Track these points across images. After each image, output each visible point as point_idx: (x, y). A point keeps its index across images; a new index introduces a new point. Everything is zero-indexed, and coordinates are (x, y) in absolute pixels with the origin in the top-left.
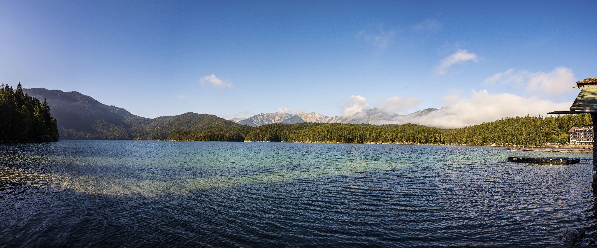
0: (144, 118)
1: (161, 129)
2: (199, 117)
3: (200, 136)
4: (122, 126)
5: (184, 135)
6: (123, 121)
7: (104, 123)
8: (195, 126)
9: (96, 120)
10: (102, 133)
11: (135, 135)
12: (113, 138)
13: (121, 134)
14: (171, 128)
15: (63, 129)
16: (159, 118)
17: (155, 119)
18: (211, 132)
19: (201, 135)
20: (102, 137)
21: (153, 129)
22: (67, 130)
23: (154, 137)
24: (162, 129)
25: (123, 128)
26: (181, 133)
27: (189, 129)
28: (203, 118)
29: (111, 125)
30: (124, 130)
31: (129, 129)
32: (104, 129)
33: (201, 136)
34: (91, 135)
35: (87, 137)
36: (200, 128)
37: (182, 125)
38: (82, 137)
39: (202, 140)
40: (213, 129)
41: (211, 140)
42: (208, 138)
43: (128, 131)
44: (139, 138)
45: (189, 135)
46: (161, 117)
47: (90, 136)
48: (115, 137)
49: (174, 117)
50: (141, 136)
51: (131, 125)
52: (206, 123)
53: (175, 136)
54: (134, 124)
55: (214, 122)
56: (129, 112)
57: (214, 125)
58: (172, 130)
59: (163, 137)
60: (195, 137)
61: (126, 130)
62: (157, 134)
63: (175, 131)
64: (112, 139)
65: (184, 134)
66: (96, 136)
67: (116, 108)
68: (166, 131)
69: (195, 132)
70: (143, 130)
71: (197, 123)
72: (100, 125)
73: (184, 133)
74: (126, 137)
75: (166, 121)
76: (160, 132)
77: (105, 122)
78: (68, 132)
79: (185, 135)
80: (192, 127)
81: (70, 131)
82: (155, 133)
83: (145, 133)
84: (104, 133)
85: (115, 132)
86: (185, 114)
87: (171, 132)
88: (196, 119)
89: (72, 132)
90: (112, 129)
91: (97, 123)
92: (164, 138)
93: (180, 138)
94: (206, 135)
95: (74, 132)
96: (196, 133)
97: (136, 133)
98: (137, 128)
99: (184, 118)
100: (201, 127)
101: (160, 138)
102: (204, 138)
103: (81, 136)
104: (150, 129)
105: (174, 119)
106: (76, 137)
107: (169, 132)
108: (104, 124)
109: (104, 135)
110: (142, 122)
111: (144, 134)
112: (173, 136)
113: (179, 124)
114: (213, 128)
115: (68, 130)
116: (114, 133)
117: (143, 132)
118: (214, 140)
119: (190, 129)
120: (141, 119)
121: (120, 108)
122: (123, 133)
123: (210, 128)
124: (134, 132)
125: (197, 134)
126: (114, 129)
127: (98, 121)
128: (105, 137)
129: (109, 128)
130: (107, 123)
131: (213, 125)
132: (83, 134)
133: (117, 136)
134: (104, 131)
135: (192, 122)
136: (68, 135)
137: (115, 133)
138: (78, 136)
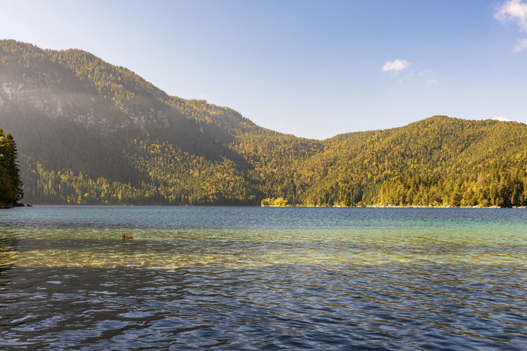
0: (297, 139)
1: (349, 170)
2: (468, 131)
3: (469, 190)
4: (227, 162)
5: (417, 187)
6: (230, 147)
7: (171, 154)
8: (455, 161)
9: (148, 145)
10: (165, 184)
11: (269, 191)
12: (201, 199)
13: (224, 186)
14: (380, 167)
15: (40, 171)
16: (341, 137)
17: (327, 141)
18: (507, 177)
19: (474, 189)
20: (167, 195)
21: (324, 170)
22: (53, 172)
23: (327, 195)
24: (352, 172)
25: (233, 169)
26: (410, 182)
27: (435, 170)
28: (483, 132)
29: (194, 158)
30: (235, 174)
31: (251, 172)
32: (173, 172)
33: (473, 193)
34: (133, 191)
35: (120, 197)
36: (471, 166)
37: (412, 157)
38: (103, 195)
39: (476, 203)
40: (516, 170)
41: (506, 204)
42: (497, 195)
43: (245, 177)
44: (279, 200)
45: (433, 189)
46: (347, 136)
47: (129, 194)
48: (206, 197)
49: (388, 133)
50: (284, 191)
51: (256, 159)
52: (490, 150)
53: (391, 192)
54: (265, 157)
55: (520, 144)
56: (248, 121)
57: (518, 156)
58: (382, 172)
59: (353, 198)
60: (453, 195)
61: (239, 176)
62: (334, 187)
63: (390, 176)
64: (196, 203)
65: (420, 183)
66: (147, 195)
67: (208, 106)
68: (362, 178)
69: (455, 179)
70: (292, 177)
71: (462, 150)
72: (161, 158)
73: (417, 181)
74: (241, 198)
75: (362, 147)
76: (346, 182)
77: (176, 152)
78: (57, 181)
79: (421, 187)
80: (444, 163)
81: (63, 177)
82: (328, 185)
83: (298, 186)
84: (174, 184)
85: (208, 181)
86: (423, 122)
87: (379, 181)
88: (457, 136)
89: (70, 181)
90: (196, 174)
91: (152, 152)
92: (359, 199)
93: (405, 197)
94: (490, 187)
95: (76, 181)
96: (458, 181)
97: (272, 185)
98: (275, 168)
99: (418, 135)
100: (475, 163)
101: (342, 199)
102: (485, 197)
103: (99, 193)
104: (313, 170)
105: (389, 139)
106: (83, 198)
107: (372, 179)
108: (173, 158)
109: (171, 190)
110: (289, 149)
111: (295, 187)
112: (384, 190)
113: (403, 155)
114: (515, 164)
115: (56, 174)
116: (204, 185)
117: (292, 181)
118: (517, 204)
119: (440, 168)
120: (285, 142)
121: (223, 109)
122: (232, 184)
123: (505, 166)
124: (264, 183)
125: (460, 185)
126: (203, 172)
127: (155, 147)
128: (177, 198)
129: (187, 168)
130: (183, 154)
131: (514, 153)
132: (104, 187)
133: (213, 194)
134: (171, 177)
135: (445, 147)
136: (57, 190)
137: (208, 184)
138: (91, 194)
